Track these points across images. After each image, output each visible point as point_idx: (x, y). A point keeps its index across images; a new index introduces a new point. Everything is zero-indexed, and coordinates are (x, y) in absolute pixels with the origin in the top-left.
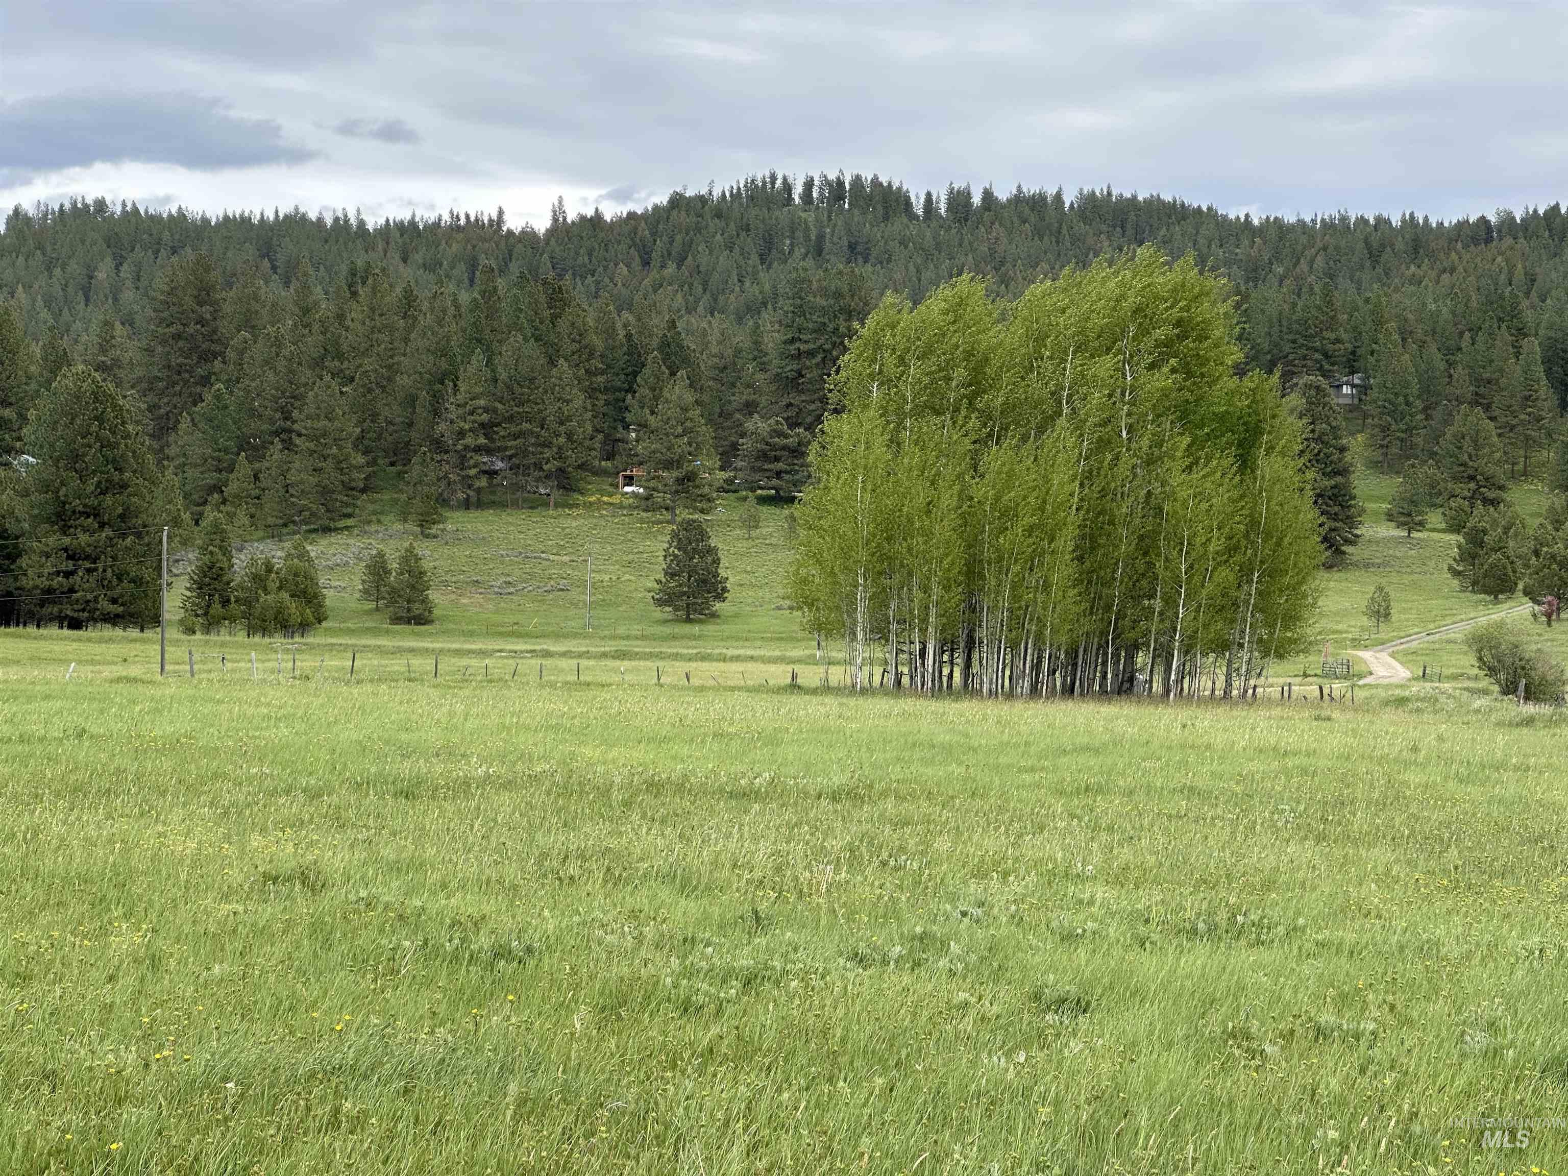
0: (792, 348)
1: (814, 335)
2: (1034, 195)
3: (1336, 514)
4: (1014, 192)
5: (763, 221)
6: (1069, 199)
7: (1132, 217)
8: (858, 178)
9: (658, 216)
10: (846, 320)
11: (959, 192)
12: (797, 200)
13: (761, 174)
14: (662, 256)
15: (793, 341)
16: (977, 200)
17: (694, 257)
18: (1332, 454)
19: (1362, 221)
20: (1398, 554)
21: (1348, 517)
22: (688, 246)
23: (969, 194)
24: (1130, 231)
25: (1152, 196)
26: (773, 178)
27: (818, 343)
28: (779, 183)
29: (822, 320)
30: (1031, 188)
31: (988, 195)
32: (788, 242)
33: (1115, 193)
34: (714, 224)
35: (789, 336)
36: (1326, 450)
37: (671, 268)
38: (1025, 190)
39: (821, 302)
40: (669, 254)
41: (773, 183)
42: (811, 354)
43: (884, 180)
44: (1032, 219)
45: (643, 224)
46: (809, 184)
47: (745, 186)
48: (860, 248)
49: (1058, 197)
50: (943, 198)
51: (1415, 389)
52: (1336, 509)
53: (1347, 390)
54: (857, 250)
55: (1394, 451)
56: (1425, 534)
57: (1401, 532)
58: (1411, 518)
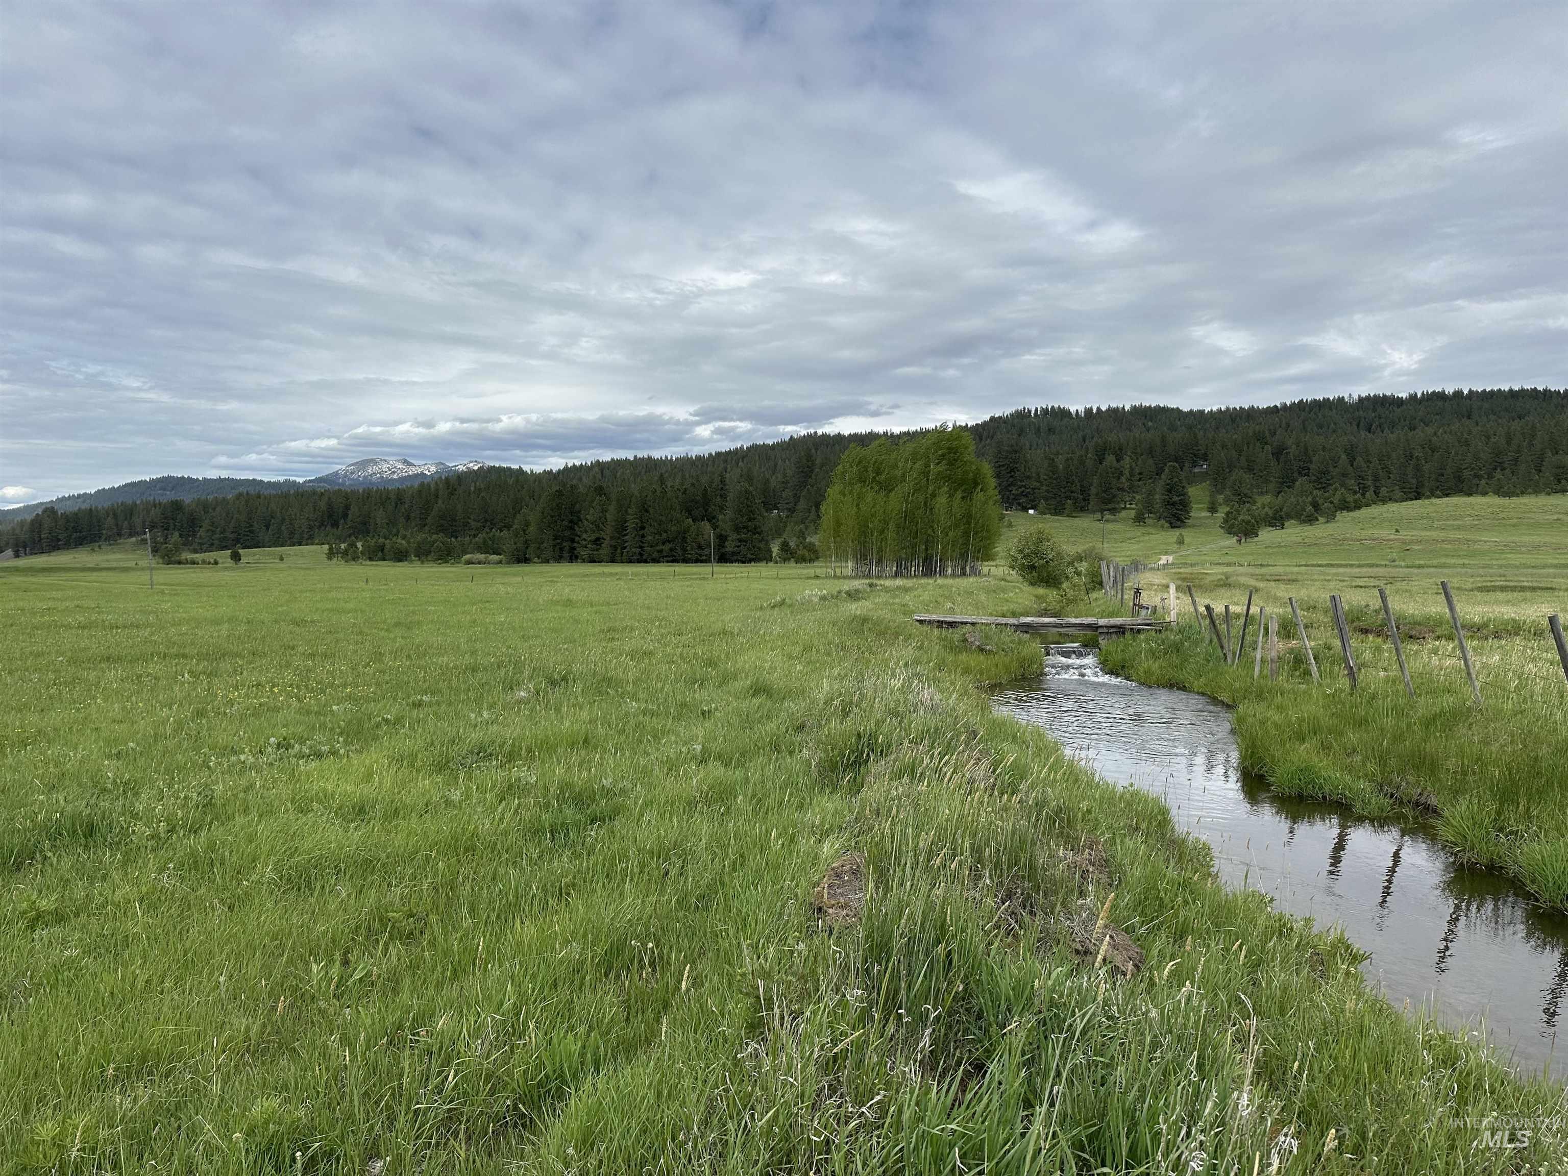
0: (998, 464)
1: (1005, 460)
3: (1182, 509)
6: (1127, 408)
8: (1053, 407)
10: (1015, 454)
12: (1032, 415)
13: (1020, 408)
15: (998, 462)
16: (1095, 411)
17: (996, 436)
18: (1179, 489)
19: (1235, 409)
20: (1207, 522)
21: (1186, 510)
27: (1006, 462)
29: (1007, 454)
30: (1114, 405)
31: (1098, 409)
32: (1028, 429)
35: (997, 460)
36: (1177, 488)
37: (989, 440)
39: (1006, 448)
42: (1003, 466)
46: (1036, 410)
51: (1226, 465)
53: (1205, 467)
54: (1051, 430)
55: (1219, 486)
56: (1218, 515)
57: (1209, 514)
58: (1213, 509)
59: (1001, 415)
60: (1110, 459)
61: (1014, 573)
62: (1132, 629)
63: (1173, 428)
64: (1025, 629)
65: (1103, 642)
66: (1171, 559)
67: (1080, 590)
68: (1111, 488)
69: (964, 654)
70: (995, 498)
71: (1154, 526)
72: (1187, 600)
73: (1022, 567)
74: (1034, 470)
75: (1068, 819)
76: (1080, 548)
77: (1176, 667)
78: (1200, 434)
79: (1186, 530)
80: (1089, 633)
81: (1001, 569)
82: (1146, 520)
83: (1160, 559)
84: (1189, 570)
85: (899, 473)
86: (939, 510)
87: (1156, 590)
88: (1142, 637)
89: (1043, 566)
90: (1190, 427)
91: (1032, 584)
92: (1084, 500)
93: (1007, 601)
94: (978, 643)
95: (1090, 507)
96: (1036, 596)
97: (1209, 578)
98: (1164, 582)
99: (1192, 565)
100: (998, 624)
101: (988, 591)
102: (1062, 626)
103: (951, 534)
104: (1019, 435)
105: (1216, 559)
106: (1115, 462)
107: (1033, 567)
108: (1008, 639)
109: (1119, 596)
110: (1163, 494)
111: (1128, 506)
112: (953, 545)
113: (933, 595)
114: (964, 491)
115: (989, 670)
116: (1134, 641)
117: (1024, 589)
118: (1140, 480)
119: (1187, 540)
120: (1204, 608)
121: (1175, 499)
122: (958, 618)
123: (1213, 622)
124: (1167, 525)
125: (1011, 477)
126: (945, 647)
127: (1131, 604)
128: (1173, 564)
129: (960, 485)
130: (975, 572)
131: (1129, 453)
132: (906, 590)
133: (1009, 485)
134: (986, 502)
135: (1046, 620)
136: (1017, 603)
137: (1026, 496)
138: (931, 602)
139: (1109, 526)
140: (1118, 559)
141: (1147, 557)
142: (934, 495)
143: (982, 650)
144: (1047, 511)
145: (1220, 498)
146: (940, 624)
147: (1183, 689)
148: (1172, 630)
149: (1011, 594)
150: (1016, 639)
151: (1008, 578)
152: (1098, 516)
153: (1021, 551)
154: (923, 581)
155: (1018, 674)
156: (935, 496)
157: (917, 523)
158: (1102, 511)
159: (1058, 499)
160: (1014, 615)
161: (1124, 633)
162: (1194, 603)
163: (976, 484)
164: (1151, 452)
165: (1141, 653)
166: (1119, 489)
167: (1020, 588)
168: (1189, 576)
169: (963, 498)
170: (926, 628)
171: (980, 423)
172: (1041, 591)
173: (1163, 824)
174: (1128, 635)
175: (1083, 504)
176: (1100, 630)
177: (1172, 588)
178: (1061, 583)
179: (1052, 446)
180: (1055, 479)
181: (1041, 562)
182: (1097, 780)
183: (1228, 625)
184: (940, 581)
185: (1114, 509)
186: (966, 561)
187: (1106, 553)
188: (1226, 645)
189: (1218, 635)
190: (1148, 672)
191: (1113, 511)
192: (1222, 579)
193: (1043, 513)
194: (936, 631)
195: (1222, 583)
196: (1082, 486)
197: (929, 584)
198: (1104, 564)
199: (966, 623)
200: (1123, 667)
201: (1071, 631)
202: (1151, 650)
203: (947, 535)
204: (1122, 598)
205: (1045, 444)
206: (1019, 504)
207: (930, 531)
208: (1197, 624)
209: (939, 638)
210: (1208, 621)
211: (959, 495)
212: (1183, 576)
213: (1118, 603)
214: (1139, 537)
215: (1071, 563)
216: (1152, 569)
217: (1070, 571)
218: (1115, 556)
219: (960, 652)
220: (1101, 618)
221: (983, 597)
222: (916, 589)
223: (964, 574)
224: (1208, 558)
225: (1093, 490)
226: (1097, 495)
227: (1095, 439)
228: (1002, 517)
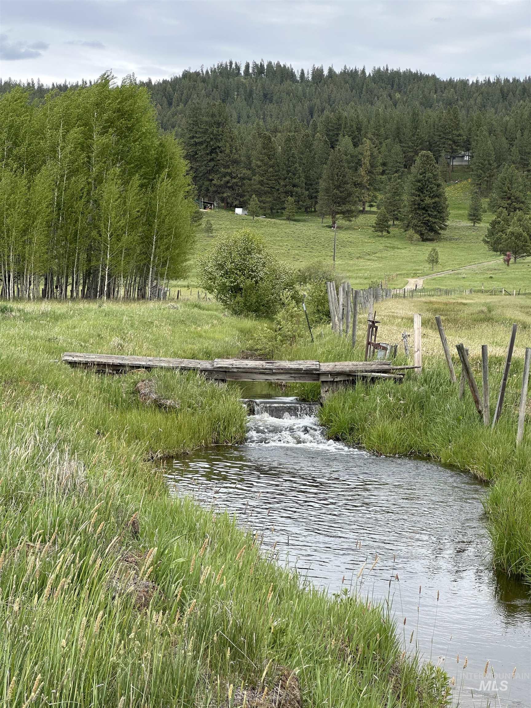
0: (192, 141)
1: (202, 135)
2: (352, 71)
3: (436, 215)
4: (343, 69)
5: (224, 84)
6: (368, 72)
7: (397, 80)
8: (270, 63)
9: (176, 82)
10: (217, 128)
11: (317, 69)
12: (243, 74)
13: (225, 61)
14: (178, 101)
15: (193, 137)
16: (326, 73)
17: (192, 101)
18: (433, 187)
20: (467, 234)
21: (441, 217)
22: (189, 97)
23: (322, 70)
24: (395, 86)
25: (407, 70)
26: (231, 63)
27: (204, 139)
28: (234, 66)
29: (206, 127)
30: (351, 67)
31: (331, 70)
32: (236, 93)
33: (390, 69)
34: (201, 85)
35: (191, 135)
36: (430, 186)
37: (181, 106)
38: (348, 68)
39: (205, 119)
40: (181, 100)
41: (231, 65)
42: (201, 143)
43: (282, 64)
44: (350, 82)
45: (169, 86)
46: (247, 66)
47: (218, 67)
48: (269, 96)
49: (363, 71)
50: (310, 72)
51: (493, 157)
52: (435, 213)
53: (466, 158)
54: (267, 97)
55: (484, 186)
56: (482, 225)
57: (470, 224)
58: (475, 217)
59: (199, 70)
60: (345, 142)
61: (209, 296)
62: (364, 377)
63: (427, 104)
64: (221, 376)
65: (326, 395)
66: (420, 283)
67: (298, 322)
68: (346, 183)
69: (135, 411)
70: (187, 189)
71: (401, 238)
72: (435, 336)
73: (223, 289)
74: (243, 152)
75: (250, 646)
76: (302, 265)
77: (419, 429)
78: (462, 114)
79: (441, 244)
80: (309, 382)
81: (195, 291)
82: (391, 229)
83: (407, 283)
84: (443, 299)
85: (45, 145)
86: (108, 202)
87: (399, 325)
88: (377, 387)
89: (251, 287)
90: (449, 103)
91: (236, 313)
92: (311, 197)
93: (200, 336)
94: (154, 396)
95: (318, 207)
96: (241, 331)
97: (467, 311)
98: (410, 314)
99: (447, 292)
100: (183, 369)
101: (175, 322)
102: (271, 372)
103: (125, 237)
104: (224, 101)
105: (477, 285)
106: (351, 146)
107: (237, 290)
108: (195, 390)
109: (350, 332)
110: (413, 195)
111: (367, 209)
112: (127, 255)
113: (94, 326)
114: (143, 176)
115: (168, 435)
116: (367, 394)
117: (225, 319)
118: (383, 173)
119: (442, 258)
120: (456, 350)
121: (428, 201)
122: (127, 360)
123: (466, 369)
124: (417, 236)
125: (212, 160)
126: (107, 401)
127: (365, 342)
128: (423, 290)
129: (138, 167)
130: (158, 295)
131: (369, 135)
132: (56, 318)
133: (209, 172)
134: (174, 194)
135: (251, 363)
136: (214, 339)
137: (232, 188)
138: (91, 336)
139: (343, 235)
140: (351, 281)
141: (390, 279)
142: (99, 180)
143: (160, 406)
144: (261, 211)
145: (485, 202)
146: (101, 368)
147: (428, 458)
148: (415, 379)
149: (206, 327)
150: (209, 390)
151: (203, 304)
152: (328, 220)
153: (221, 267)
154: (83, 305)
155: (210, 440)
156: (101, 182)
157: (77, 220)
158: (333, 214)
159: (276, 194)
160: (208, 355)
161: (353, 382)
162: (444, 341)
163: (160, 167)
164: (398, 135)
165: (375, 410)
166: (356, 184)
167: (218, 319)
168: (442, 307)
169: (142, 186)
170: (80, 373)
171: (169, 79)
172: (248, 323)
173: (383, 645)
174: (359, 385)
175: (308, 202)
176: (323, 379)
177: (418, 321)
178: (275, 313)
179: (268, 119)
180: (272, 166)
181: (249, 282)
182: (301, 587)
183: (485, 373)
184: (108, 306)
185: (350, 212)
186: (146, 278)
187: (338, 273)
188: (482, 399)
189: (472, 386)
190: (383, 437)
191: (349, 214)
192: (482, 312)
193: (254, 214)
194: (95, 378)
195: (482, 316)
196: (307, 177)
197: (89, 310)
198: (331, 287)
199: (138, 367)
200: (352, 429)
201: (284, 379)
202: (387, 405)
203: (119, 240)
204: (354, 335)
205: (258, 116)
206: (223, 200)
207: (94, 233)
208: (447, 371)
209: (101, 390)
210: (460, 367)
211: (136, 181)
212: (436, 306)
213: (348, 341)
214: (381, 251)
215: (289, 285)
216: (396, 296)
217: (286, 294)
218: (350, 277)
219: (129, 408)
220: (327, 361)
221: (166, 330)
222: (71, 317)
223: (142, 296)
224: (467, 283)
225: (322, 185)
226: (327, 190)
227: (326, 113)
228: (197, 217)
